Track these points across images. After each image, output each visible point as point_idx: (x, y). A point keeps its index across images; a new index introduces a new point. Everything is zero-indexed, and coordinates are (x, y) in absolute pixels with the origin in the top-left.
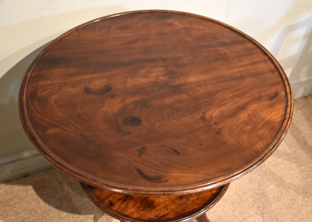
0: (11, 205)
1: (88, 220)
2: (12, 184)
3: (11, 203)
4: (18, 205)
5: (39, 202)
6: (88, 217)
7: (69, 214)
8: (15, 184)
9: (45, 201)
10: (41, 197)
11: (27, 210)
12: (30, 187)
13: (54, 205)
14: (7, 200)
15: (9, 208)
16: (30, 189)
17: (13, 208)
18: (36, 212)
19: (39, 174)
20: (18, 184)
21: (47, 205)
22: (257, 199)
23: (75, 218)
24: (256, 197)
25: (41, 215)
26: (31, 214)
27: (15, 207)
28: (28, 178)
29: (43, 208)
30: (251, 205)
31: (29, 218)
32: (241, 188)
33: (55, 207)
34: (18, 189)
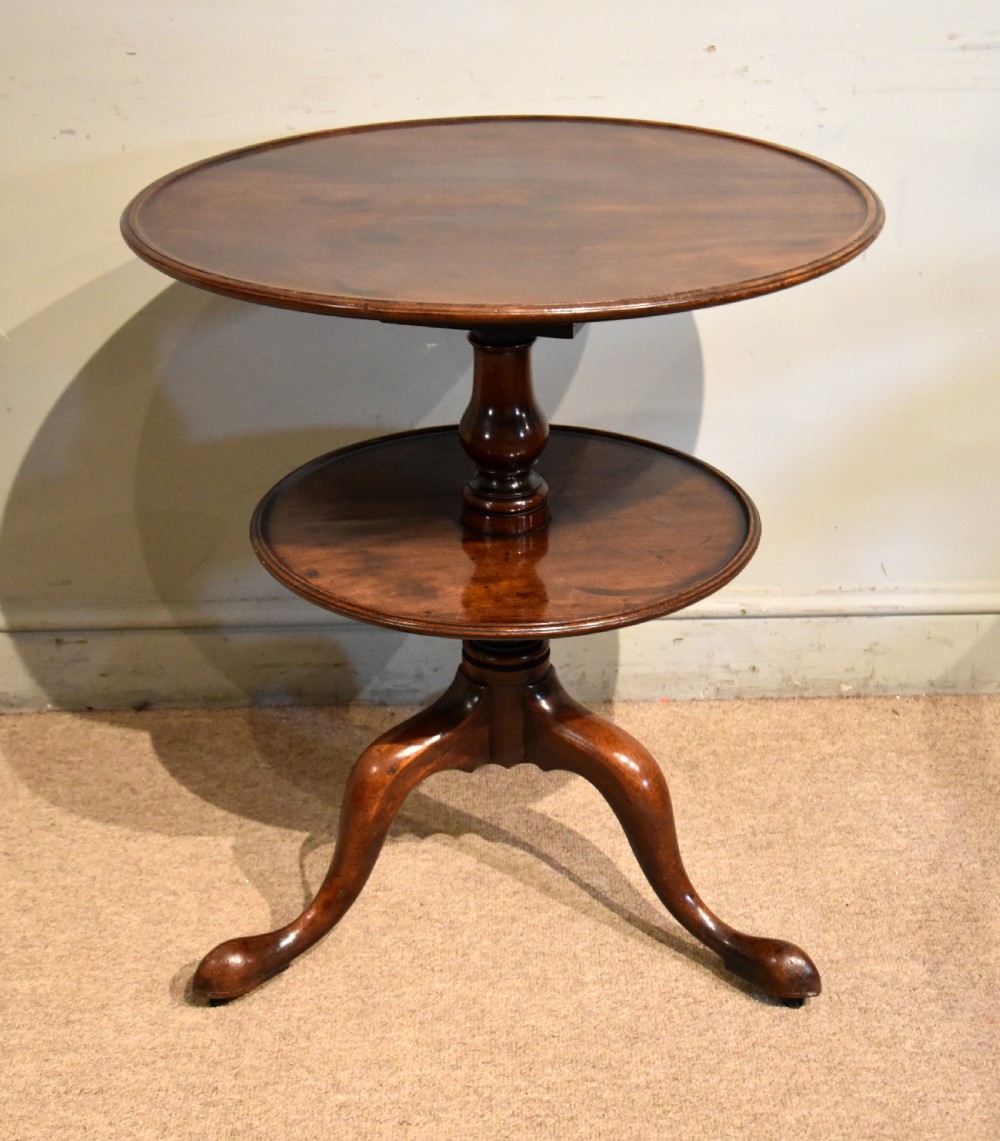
0: (69, 762)
1: (284, 841)
2: (93, 719)
3: (72, 758)
4: (90, 767)
5: (151, 771)
6: (290, 836)
7: (233, 816)
8: (101, 721)
9: (174, 773)
10: (165, 763)
11: (109, 781)
12: (146, 736)
13: (196, 787)
14: (63, 751)
15: (63, 766)
16: (143, 741)
17: (70, 769)
18: (133, 791)
19: (186, 713)
20: (112, 723)
21: (173, 784)
22: (934, 920)
23: (244, 829)
24: (937, 913)
25: (145, 801)
26: (119, 791)
27: (79, 769)
28: (147, 715)
29: (157, 788)
30: (902, 929)
31: (106, 799)
32: (882, 879)
33: (195, 792)
34: (104, 733)
